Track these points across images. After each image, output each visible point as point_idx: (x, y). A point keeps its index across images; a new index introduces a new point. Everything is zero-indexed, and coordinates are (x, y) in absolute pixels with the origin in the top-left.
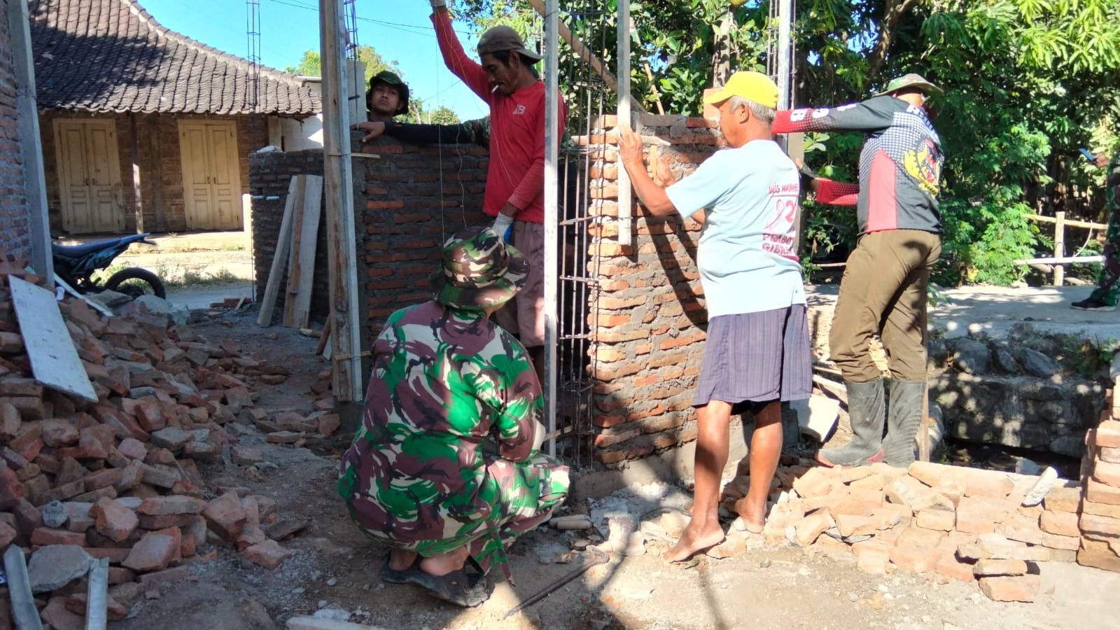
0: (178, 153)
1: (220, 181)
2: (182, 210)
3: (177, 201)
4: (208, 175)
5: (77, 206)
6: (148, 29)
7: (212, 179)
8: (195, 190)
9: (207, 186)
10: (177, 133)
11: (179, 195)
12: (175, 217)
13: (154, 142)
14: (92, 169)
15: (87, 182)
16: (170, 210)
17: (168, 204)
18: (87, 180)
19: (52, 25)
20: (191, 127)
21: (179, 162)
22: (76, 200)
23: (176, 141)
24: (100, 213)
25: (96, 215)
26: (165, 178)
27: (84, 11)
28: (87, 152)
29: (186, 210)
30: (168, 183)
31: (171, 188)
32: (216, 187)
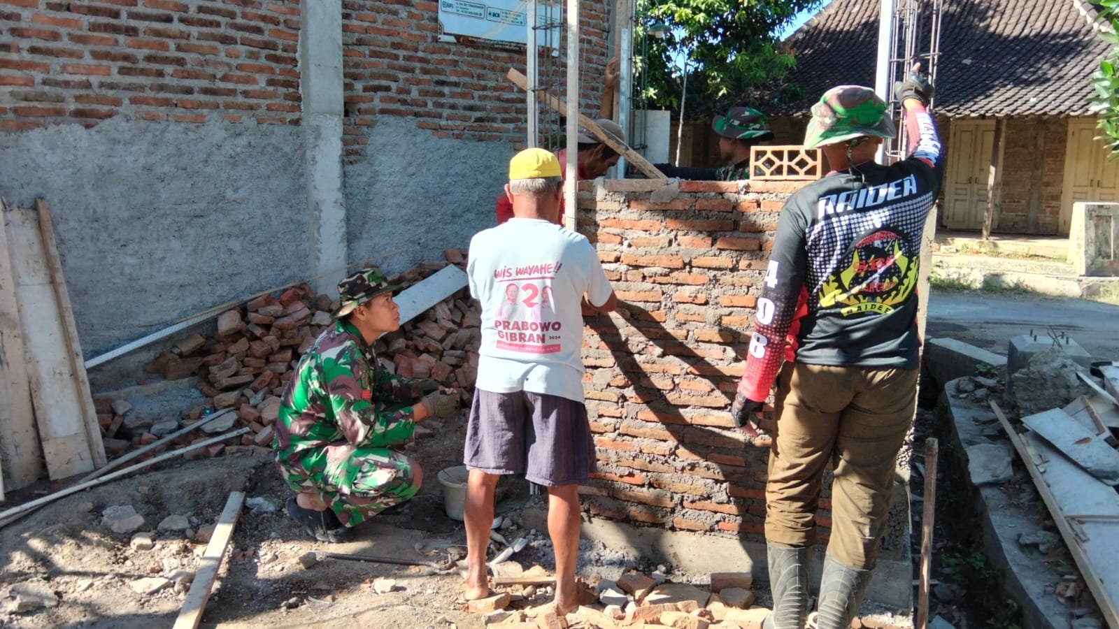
0: (1064, 154)
1: (1105, 183)
2: (1057, 213)
3: (1054, 203)
4: (1091, 177)
5: (958, 203)
6: (1086, 22)
7: (1095, 182)
8: (1075, 193)
9: (1089, 189)
10: (1066, 133)
11: (1057, 197)
12: (1048, 219)
13: (1041, 141)
14: (977, 167)
15: (970, 180)
16: (1044, 212)
17: (1044, 206)
18: (971, 178)
19: (992, 29)
20: (1082, 126)
21: (1062, 162)
22: (957, 197)
23: (1063, 141)
24: (977, 211)
25: (973, 212)
26: (1045, 179)
27: (1027, 11)
28: (975, 152)
29: (1061, 212)
30: (1047, 185)
31: (1049, 189)
32: (1098, 190)
